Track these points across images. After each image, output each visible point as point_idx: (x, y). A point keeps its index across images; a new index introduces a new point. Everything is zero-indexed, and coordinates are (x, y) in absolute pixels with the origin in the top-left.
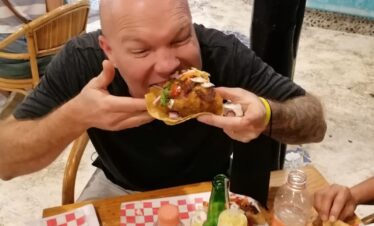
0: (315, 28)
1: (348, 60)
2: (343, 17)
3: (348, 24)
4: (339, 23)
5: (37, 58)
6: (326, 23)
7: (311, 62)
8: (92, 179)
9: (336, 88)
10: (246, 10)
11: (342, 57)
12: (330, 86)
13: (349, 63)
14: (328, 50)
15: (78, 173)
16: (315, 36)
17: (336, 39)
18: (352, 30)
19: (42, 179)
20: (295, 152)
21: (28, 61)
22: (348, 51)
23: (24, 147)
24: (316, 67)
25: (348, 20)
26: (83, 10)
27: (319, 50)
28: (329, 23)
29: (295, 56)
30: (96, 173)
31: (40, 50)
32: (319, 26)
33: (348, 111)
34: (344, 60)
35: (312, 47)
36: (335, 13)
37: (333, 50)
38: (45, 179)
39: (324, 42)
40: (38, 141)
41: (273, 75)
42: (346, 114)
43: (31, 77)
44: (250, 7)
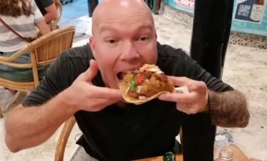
0: (236, 46)
1: (261, 68)
2: (257, 37)
3: (260, 43)
4: (254, 41)
5: (38, 67)
6: (244, 42)
7: (234, 70)
8: (76, 154)
9: (252, 89)
10: (187, 32)
11: (256, 66)
12: (247, 87)
13: (261, 70)
14: (246, 61)
15: (66, 149)
16: (237, 51)
17: (252, 54)
18: (263, 47)
19: (41, 153)
20: (222, 135)
21: (31, 69)
22: (261, 62)
23: (29, 125)
24: (237, 73)
25: (261, 39)
26: (70, 33)
27: (239, 61)
28: (246, 42)
29: (223, 65)
30: (78, 149)
31: (39, 61)
32: (239, 44)
33: (260, 105)
34: (257, 68)
35: (234, 59)
36: (250, 34)
37: (249, 62)
38: (43, 153)
39: (243, 56)
40: (40, 120)
41: (210, 77)
42: (259, 107)
43: (33, 80)
44: (190, 31)
